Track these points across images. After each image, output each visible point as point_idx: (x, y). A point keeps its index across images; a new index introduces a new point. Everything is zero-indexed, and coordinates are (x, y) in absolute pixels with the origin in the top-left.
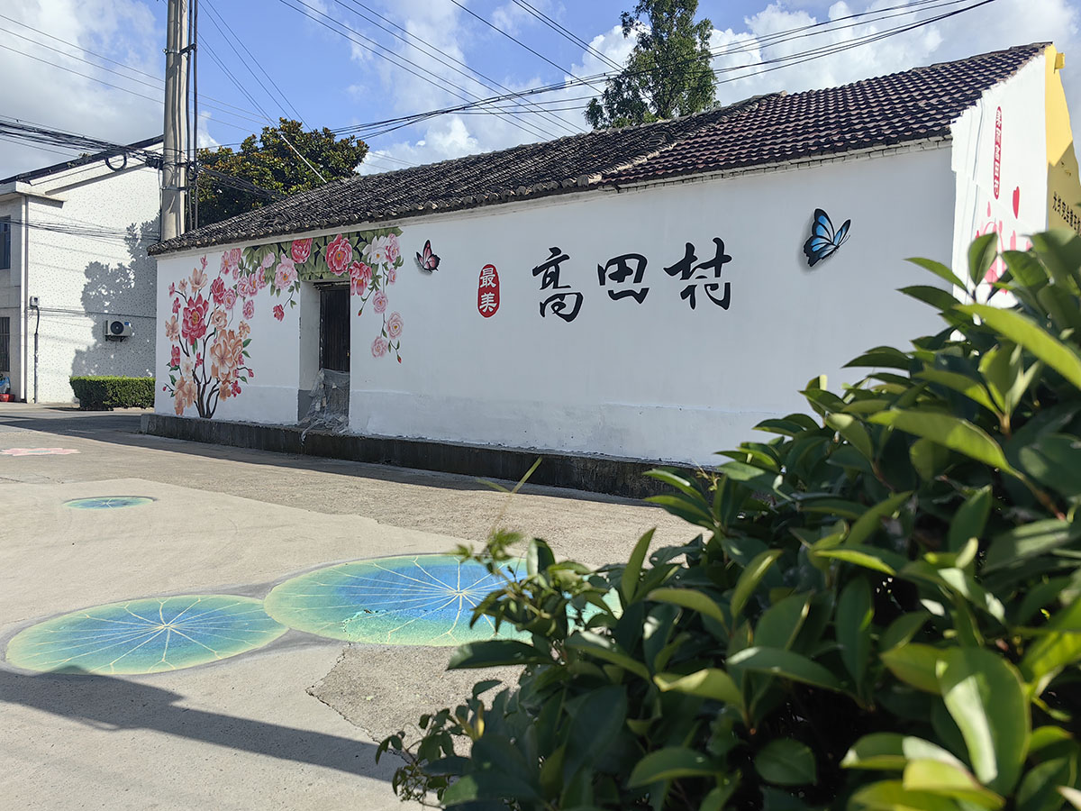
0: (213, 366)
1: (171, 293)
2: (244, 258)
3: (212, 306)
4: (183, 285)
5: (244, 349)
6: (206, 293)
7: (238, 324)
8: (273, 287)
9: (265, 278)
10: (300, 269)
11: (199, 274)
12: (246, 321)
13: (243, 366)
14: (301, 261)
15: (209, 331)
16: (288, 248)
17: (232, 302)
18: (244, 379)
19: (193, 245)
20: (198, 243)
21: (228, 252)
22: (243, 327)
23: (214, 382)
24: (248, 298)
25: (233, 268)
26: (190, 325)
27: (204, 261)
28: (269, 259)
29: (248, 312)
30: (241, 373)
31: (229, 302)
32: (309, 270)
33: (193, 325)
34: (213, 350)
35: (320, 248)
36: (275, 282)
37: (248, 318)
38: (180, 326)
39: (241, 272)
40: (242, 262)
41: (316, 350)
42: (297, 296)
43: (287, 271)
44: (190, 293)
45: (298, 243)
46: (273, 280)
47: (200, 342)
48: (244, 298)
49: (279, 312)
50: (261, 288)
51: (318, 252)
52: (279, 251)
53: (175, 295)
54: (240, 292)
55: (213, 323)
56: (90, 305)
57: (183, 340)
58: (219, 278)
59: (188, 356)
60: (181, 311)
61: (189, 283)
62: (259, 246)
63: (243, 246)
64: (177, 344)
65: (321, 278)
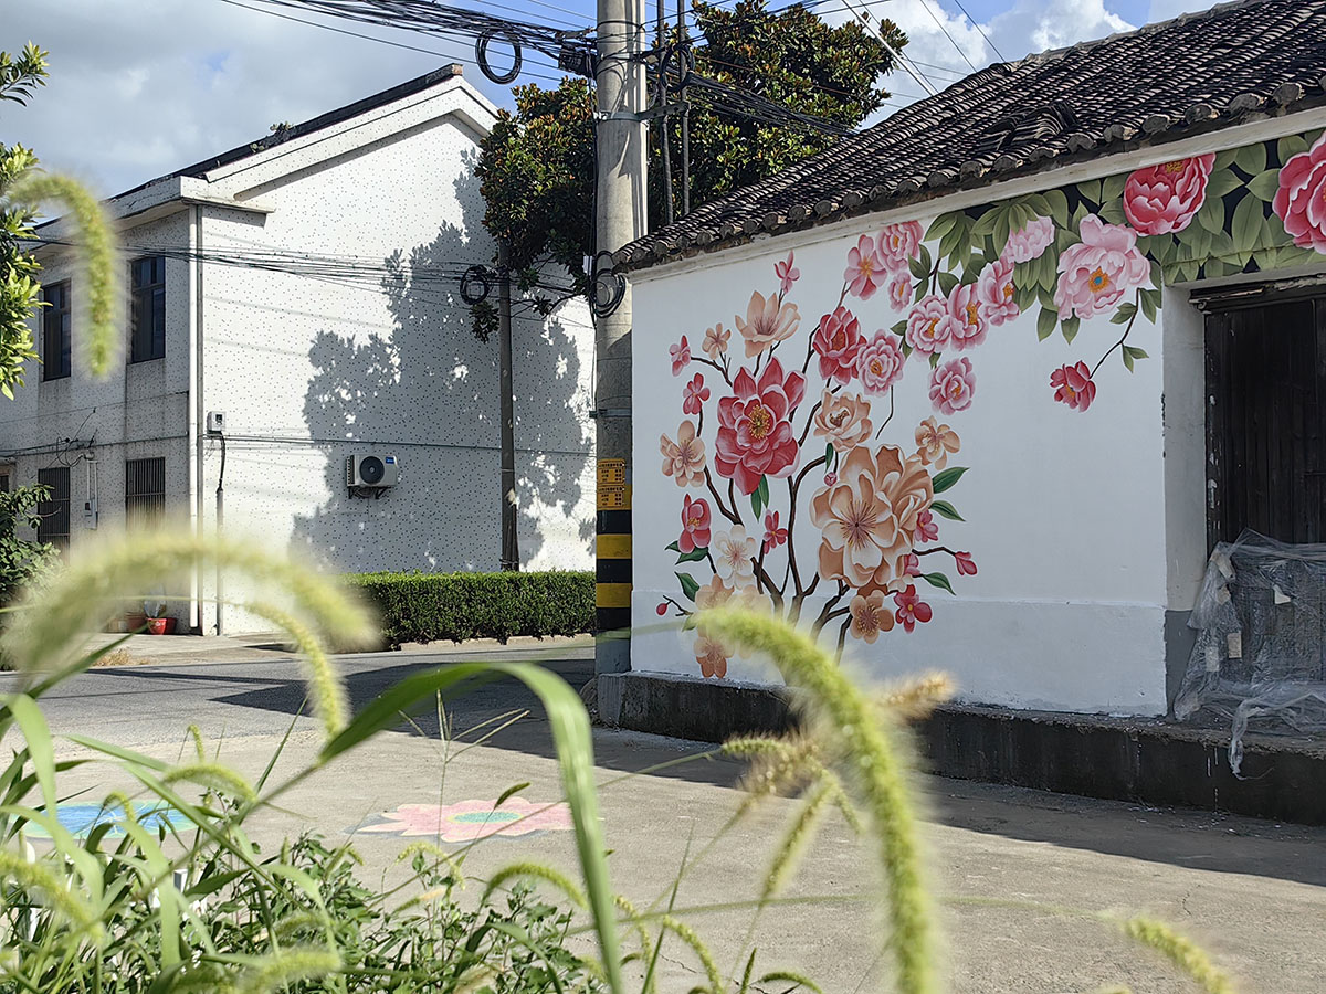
0: (825, 550)
1: (677, 365)
2: (933, 246)
3: (815, 386)
4: (717, 339)
5: (937, 497)
6: (792, 353)
7: (913, 427)
8: (1047, 318)
9: (1016, 293)
10: (1162, 254)
11: (768, 307)
12: (940, 419)
13: (931, 544)
14: (1166, 227)
15: (808, 453)
16: (1110, 197)
17: (888, 369)
18: (938, 580)
19: (762, 229)
20: (781, 220)
21: (875, 235)
22: (932, 436)
23: (828, 589)
24: (949, 354)
25: (890, 277)
26: (740, 440)
27: (787, 273)
28: (1034, 236)
29: (951, 390)
30: (926, 565)
31: (877, 369)
32: (1200, 253)
34: (821, 504)
35: (1247, 178)
36: (1058, 299)
37: (951, 410)
38: (709, 446)
39: (922, 288)
40: (926, 256)
41: (1198, 488)
42: (1150, 333)
43: (1108, 262)
44: (739, 357)
45: (1149, 175)
46: (1047, 295)
47: (777, 486)
48: (934, 356)
49: (1075, 385)
50: (999, 321)
51: (1242, 192)
52: (1072, 210)
53: (689, 371)
54: (916, 339)
55: (821, 430)
56: (322, 424)
57: (721, 483)
58: (840, 309)
59: (736, 520)
60: (711, 408)
61: (736, 333)
62: (990, 205)
63: (926, 214)
64: (700, 492)
65: (1252, 266)
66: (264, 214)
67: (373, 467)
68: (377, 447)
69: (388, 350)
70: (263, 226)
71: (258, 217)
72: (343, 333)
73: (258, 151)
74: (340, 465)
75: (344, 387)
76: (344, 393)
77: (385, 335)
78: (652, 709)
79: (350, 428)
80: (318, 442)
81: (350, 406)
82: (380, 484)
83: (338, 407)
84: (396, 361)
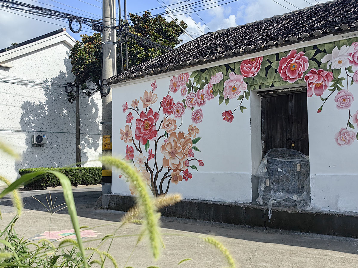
0: (164, 159)
1: (124, 110)
2: (192, 80)
3: (162, 116)
4: (135, 103)
5: (193, 145)
6: (156, 107)
7: (187, 127)
8: (221, 98)
9: (213, 92)
10: (250, 82)
11: (149, 95)
12: (194, 125)
13: (192, 158)
14: (251, 75)
15: (159, 134)
16: (237, 67)
17: (180, 112)
18: (194, 167)
19: (147, 74)
20: (152, 72)
21: (177, 76)
22: (192, 129)
23: (165, 170)
24: (196, 108)
25: (181, 87)
26: (142, 130)
27: (154, 86)
28: (218, 77)
29: (197, 117)
30: (191, 163)
31: (178, 112)
32: (259, 82)
33: (145, 130)
34: (163, 147)
35: (271, 63)
36: (224, 94)
37: (197, 122)
38: (133, 131)
39: (189, 90)
40: (190, 82)
41: (260, 143)
42: (247, 102)
43: (237, 84)
44: (141, 108)
45: (247, 62)
46: (221, 93)
47: (152, 142)
48: (193, 108)
49: (228, 116)
50: (209, 99)
51: (270, 66)
52: (227, 71)
53: (128, 112)
54: (188, 103)
55: (163, 128)
57: (136, 142)
58: (168, 96)
59: (141, 152)
60: (134, 121)
61: (140, 101)
62: (206, 69)
63: (190, 71)
64: (131, 144)
65: (273, 86)
66: (9, 68)
67: (39, 138)
68: (41, 133)
69: (44, 106)
70: (8, 71)
71: (7, 69)
72: (31, 101)
73: (7, 50)
74: (30, 138)
75: (32, 116)
76: (31, 118)
77: (43, 101)
78: (117, 204)
79: (33, 127)
80: (24, 131)
81: (33, 121)
82: (41, 143)
83: (29, 122)
84: (46, 109)
